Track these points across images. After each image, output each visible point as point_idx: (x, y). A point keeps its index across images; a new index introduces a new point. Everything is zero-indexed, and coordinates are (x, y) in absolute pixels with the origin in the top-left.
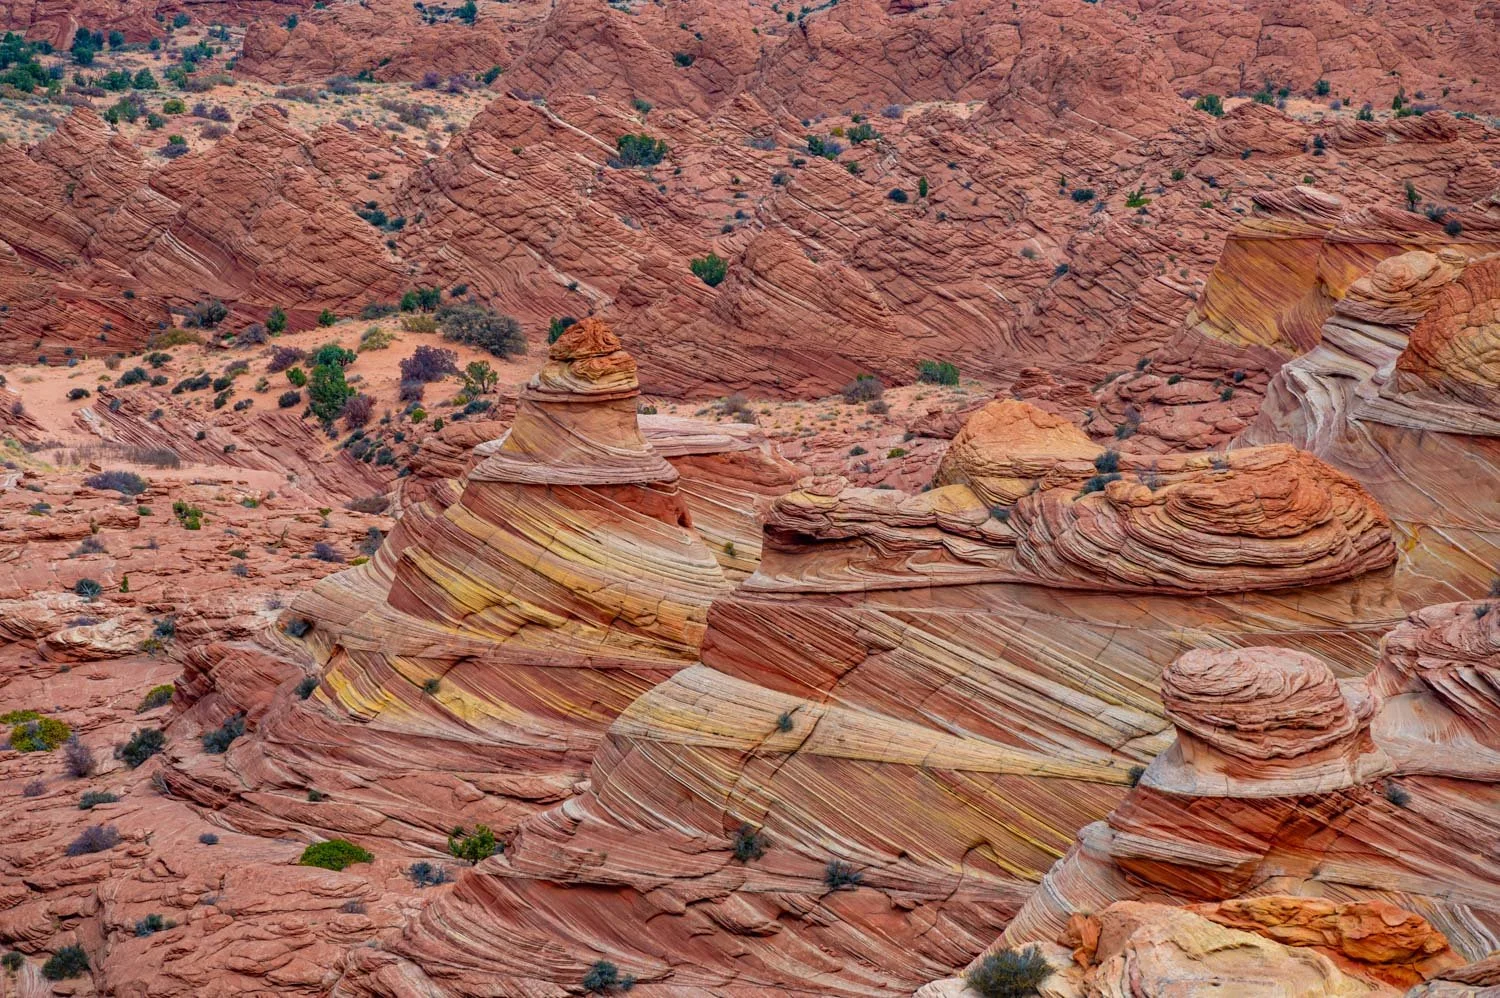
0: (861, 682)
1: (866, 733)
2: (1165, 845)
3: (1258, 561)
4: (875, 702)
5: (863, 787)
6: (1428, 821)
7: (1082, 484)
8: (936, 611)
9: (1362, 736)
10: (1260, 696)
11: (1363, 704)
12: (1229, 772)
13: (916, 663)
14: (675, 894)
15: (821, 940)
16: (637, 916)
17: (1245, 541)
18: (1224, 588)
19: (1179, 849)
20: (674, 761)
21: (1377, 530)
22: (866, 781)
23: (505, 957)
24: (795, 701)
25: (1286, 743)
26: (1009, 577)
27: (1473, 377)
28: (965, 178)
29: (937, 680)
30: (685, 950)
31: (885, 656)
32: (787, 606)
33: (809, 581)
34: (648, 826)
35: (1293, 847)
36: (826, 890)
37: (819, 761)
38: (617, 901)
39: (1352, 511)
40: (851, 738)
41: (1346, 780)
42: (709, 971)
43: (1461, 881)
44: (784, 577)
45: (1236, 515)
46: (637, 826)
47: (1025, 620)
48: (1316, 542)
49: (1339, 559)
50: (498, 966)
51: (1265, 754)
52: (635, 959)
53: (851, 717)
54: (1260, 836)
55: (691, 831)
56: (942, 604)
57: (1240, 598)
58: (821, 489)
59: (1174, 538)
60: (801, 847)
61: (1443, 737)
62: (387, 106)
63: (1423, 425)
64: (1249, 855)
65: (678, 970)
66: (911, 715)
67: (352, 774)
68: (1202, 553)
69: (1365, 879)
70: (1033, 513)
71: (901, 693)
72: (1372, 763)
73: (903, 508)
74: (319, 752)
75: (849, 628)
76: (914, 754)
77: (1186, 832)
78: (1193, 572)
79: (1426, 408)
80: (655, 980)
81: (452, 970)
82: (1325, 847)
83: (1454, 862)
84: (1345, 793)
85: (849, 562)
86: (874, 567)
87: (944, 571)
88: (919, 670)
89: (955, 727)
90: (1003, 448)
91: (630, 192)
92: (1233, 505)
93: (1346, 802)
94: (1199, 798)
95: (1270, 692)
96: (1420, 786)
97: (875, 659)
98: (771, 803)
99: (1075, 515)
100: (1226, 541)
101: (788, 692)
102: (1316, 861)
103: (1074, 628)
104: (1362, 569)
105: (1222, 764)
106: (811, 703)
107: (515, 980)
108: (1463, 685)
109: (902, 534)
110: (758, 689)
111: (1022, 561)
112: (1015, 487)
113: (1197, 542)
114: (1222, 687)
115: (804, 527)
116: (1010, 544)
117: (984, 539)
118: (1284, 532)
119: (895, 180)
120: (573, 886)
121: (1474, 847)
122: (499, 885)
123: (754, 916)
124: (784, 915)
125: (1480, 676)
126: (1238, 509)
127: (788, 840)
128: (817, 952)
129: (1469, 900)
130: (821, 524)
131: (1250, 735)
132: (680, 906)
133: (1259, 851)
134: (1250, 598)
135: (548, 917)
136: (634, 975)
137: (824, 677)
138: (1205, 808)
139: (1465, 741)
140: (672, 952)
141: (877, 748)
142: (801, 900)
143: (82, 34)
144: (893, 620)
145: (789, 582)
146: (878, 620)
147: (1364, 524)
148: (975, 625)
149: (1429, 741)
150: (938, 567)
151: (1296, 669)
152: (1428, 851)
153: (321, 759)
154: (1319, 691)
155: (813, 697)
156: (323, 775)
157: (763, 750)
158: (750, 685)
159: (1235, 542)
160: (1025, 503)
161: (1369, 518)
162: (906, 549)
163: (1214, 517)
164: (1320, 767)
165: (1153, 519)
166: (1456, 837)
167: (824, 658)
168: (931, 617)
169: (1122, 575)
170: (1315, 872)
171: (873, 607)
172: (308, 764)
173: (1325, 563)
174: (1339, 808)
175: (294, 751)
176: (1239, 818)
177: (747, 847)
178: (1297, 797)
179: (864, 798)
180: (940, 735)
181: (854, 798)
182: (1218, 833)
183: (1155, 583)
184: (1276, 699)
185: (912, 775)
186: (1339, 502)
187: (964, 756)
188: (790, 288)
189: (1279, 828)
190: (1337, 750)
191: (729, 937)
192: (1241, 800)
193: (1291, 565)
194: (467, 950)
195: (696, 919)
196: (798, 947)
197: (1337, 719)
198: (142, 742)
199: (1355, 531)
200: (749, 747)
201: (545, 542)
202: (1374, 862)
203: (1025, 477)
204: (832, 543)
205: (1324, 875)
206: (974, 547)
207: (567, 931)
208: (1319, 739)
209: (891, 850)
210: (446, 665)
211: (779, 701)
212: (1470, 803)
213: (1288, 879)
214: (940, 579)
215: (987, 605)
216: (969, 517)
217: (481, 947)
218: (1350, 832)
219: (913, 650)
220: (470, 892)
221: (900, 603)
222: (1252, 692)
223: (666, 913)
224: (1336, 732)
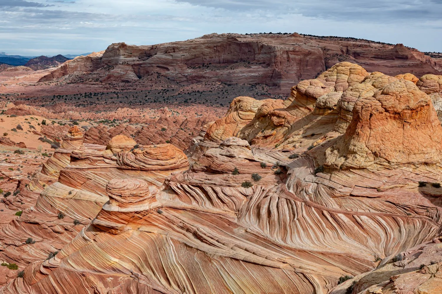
0: (86, 185)
1: (85, 195)
2: (104, 222)
3: (160, 164)
4: (88, 189)
5: (83, 205)
6: (166, 217)
7: (130, 150)
8: (101, 173)
9: (153, 198)
10: (127, 189)
11: (154, 191)
12: (119, 206)
13: (96, 182)
14: (46, 225)
15: (72, 234)
16: (39, 229)
17: (158, 161)
18: (153, 169)
19: (106, 223)
20: (49, 200)
21: (185, 159)
22: (84, 204)
23: (13, 236)
24: (73, 189)
25: (133, 200)
26: (115, 167)
27: (216, 138)
28: (197, 132)
29: (100, 185)
30: (46, 236)
31: (90, 181)
32: (73, 171)
33: (78, 166)
34: (44, 212)
35: (134, 223)
36: (74, 225)
37: (75, 200)
38: (36, 226)
39: (180, 156)
40: (82, 196)
41: (147, 208)
42: (50, 240)
43: (170, 231)
44: (73, 166)
45: (156, 156)
46: (42, 212)
47: (117, 175)
48: (172, 161)
49: (176, 164)
50: (12, 238)
51: (127, 202)
52: (37, 237)
53: (83, 192)
54: (125, 220)
55: (51, 213)
56: (102, 171)
57: (156, 171)
58: (81, 150)
59: (144, 160)
60: (71, 216)
61: (173, 199)
62: (141, 126)
63: (208, 146)
64: (123, 225)
65: (44, 240)
66: (94, 192)
67: (29, 200)
68: (149, 163)
69: (150, 231)
70: (121, 155)
71: (93, 188)
72: (155, 205)
73: (96, 154)
74: (25, 196)
75: (84, 175)
76: (93, 199)
77: (108, 219)
78: (147, 166)
79: (209, 143)
80: (40, 242)
81: (3, 238)
82: (142, 223)
83: (170, 227)
84: (147, 211)
85: (85, 163)
86: (90, 164)
87: (103, 165)
88: (96, 183)
89: (102, 194)
90: (117, 143)
91: (160, 133)
92: (156, 154)
93: (147, 213)
94: (112, 212)
95: (130, 188)
96: (166, 210)
97: (88, 181)
98: (67, 208)
99: (127, 155)
100: (154, 160)
101: (72, 187)
102: (139, 226)
103: (125, 176)
104: (181, 166)
105: (118, 204)
106: (76, 189)
107: (14, 241)
108: (178, 188)
109: (95, 158)
110: (66, 186)
111: (118, 164)
112: (119, 150)
113: (148, 160)
114: (119, 187)
115: (77, 156)
116: (116, 160)
117: (112, 159)
118: (165, 159)
119: (190, 133)
120: (29, 223)
121: (175, 224)
122: (17, 222)
123: (60, 229)
124: (66, 230)
125: (181, 186)
126: (156, 155)
127: (69, 215)
128: (71, 237)
129: (170, 236)
130: (80, 156)
131: (125, 198)
132: (47, 227)
133: (125, 224)
134: (158, 171)
135: (24, 229)
136: (35, 240)
137: (79, 184)
138: (113, 214)
139: (177, 199)
140: (44, 236)
141: (86, 198)
142: (69, 227)
143: (114, 119)
144: (93, 174)
145: (74, 166)
146: (89, 174)
147: (182, 158)
148: (108, 175)
149: (170, 199)
150: (102, 164)
151: (138, 183)
152: (165, 224)
153: (25, 197)
154: (142, 188)
155: (77, 188)
156: (24, 200)
157: (66, 198)
158: (65, 185)
159: (156, 160)
160: (120, 153)
161: (183, 157)
162: (96, 161)
163: (152, 156)
164: (141, 205)
165: (141, 156)
166: (171, 221)
167: (79, 181)
168: (100, 174)
169: (134, 166)
170: (139, 229)
171: (89, 171)
172: (23, 198)
173: (173, 165)
174: (145, 214)
175: (21, 196)
176: (120, 216)
177: (61, 216)
178: (134, 212)
179: (83, 207)
180: (99, 196)
181: (81, 207)
182: (116, 220)
183: (141, 168)
184: (131, 190)
185: (92, 203)
186: (177, 154)
187: (102, 200)
188: (175, 144)
189: (130, 218)
190: (146, 201)
191: (55, 233)
192: (121, 212)
193: (166, 165)
194: (7, 235)
195: (50, 230)
196: (67, 236)
197: (146, 194)
198: (7, 194)
199: (180, 160)
200: (63, 197)
201: (64, 162)
202: (152, 226)
203: (121, 148)
204: (82, 159)
205: (141, 229)
206: (109, 161)
207: (26, 231)
208: (141, 199)
209: (87, 217)
210: (47, 182)
211: (70, 189)
212: (176, 213)
213: (132, 230)
214: (102, 167)
215: (110, 171)
216: (109, 155)
217: (9, 234)
218: (148, 220)
219: (96, 180)
220: (12, 223)
221: (94, 171)
222: (126, 188)
223: (44, 228)
224: (146, 197)
